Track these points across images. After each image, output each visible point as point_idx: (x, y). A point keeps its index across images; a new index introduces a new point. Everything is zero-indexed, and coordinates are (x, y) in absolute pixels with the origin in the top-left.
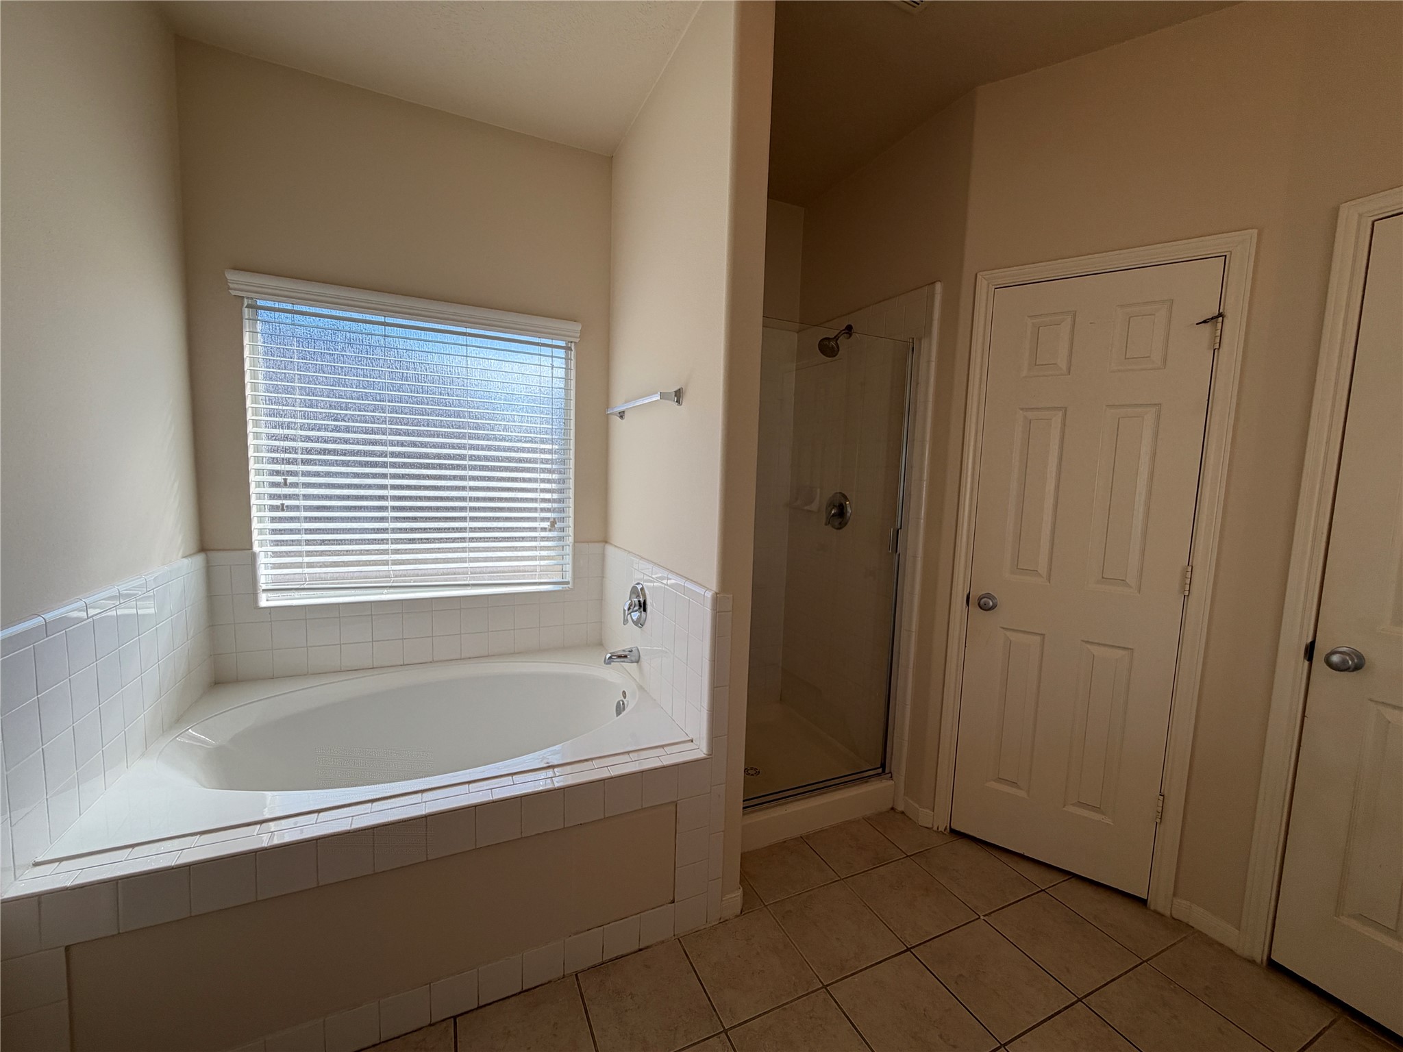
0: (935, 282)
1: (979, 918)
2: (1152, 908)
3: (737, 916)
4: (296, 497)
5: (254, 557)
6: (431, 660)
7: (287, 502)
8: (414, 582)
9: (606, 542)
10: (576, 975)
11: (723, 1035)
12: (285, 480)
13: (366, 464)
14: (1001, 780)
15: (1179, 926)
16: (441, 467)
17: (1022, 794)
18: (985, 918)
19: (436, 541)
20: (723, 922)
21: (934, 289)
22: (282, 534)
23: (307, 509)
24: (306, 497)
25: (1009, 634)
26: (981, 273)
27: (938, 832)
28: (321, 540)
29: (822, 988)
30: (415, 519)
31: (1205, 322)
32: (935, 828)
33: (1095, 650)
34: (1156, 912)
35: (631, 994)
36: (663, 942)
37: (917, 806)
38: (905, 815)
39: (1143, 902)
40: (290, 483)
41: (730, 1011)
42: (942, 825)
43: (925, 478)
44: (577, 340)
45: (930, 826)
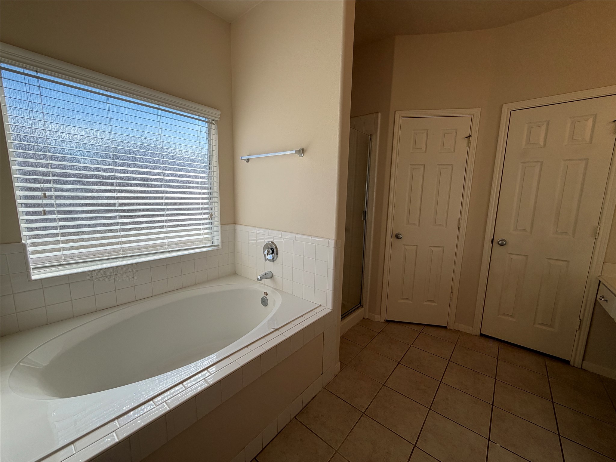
0: (378, 112)
1: (411, 346)
2: (449, 328)
3: (339, 372)
4: (52, 205)
5: (24, 246)
6: (152, 295)
7: (47, 209)
8: (133, 253)
9: (235, 224)
10: (295, 418)
11: (364, 415)
12: (45, 194)
13: (97, 184)
14: (403, 299)
15: (457, 331)
16: (144, 186)
17: (410, 302)
18: (412, 345)
19: (145, 229)
20: (336, 376)
21: (378, 116)
22: (38, 231)
23: (60, 213)
24: (58, 205)
25: (406, 247)
26: (397, 111)
27: (382, 322)
28: (68, 233)
29: (383, 386)
30: (131, 217)
31: (466, 138)
32: (381, 321)
33: (432, 248)
34: (450, 329)
35: (322, 416)
36: (320, 392)
37: (374, 315)
38: (369, 319)
39: (445, 327)
40: (48, 196)
41: (360, 406)
42: (383, 319)
43: (375, 190)
44: (218, 120)
45: (379, 321)
